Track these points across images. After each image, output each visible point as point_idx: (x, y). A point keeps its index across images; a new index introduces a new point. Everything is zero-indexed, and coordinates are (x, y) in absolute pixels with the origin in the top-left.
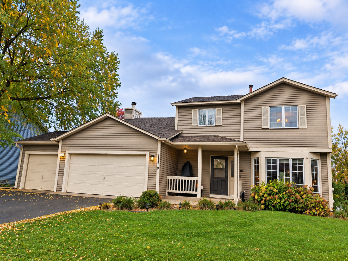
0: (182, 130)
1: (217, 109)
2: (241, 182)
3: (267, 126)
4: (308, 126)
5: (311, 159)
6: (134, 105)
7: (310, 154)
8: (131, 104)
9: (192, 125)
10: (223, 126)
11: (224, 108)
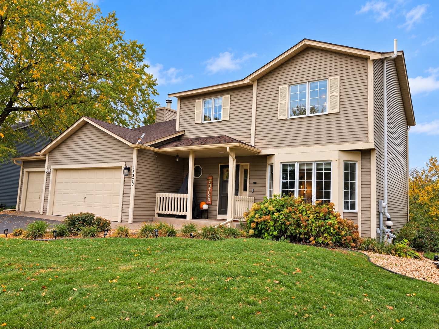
0: (184, 131)
1: (224, 96)
2: (254, 198)
3: (285, 115)
4: (342, 110)
5: (344, 161)
6: (169, 104)
7: (342, 154)
8: (166, 101)
9: (196, 122)
10: (230, 120)
11: (232, 94)
